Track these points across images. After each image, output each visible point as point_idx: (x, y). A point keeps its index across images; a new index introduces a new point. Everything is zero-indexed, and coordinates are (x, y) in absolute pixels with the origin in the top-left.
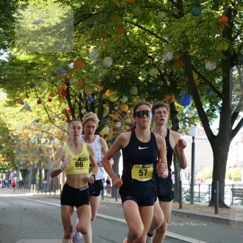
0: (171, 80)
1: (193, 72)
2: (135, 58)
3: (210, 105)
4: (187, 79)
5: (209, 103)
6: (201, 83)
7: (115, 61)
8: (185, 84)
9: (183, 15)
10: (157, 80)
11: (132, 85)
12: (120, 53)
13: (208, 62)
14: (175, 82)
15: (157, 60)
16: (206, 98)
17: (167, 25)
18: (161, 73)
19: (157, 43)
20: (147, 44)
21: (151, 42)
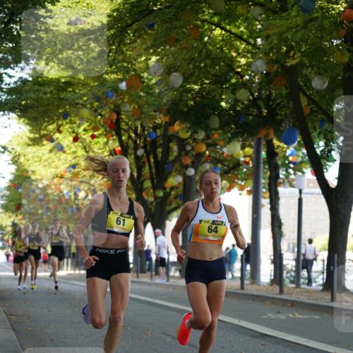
0: (268, 107)
1: (301, 95)
2: (215, 75)
3: (325, 143)
4: (291, 106)
5: (324, 141)
6: (312, 112)
7: (186, 79)
8: (288, 112)
9: (286, 10)
10: (247, 107)
11: (211, 114)
12: (194, 68)
14: (275, 109)
15: (247, 77)
16: (319, 134)
17: (262, 25)
18: (253, 97)
19: (249, 52)
20: (233, 54)
21: (240, 51)
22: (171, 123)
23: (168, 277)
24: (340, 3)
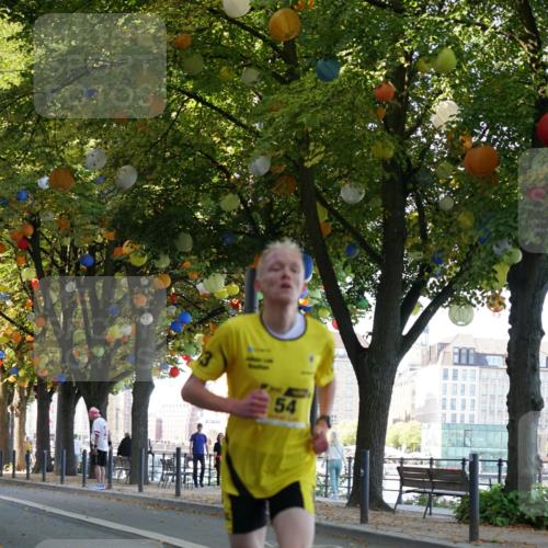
0: (268, 222)
1: (318, 204)
2: (187, 171)
3: (354, 280)
4: (303, 221)
5: (353, 275)
6: (334, 231)
7: (142, 176)
8: (298, 230)
10: (236, 221)
11: (180, 230)
12: (153, 159)
13: (347, 186)
14: (278, 225)
15: (237, 175)
16: (345, 265)
17: (260, 98)
18: (245, 205)
19: (239, 137)
20: (215, 139)
21: (226, 135)
22: (118, 243)
23: (110, 482)
24: (378, 68)
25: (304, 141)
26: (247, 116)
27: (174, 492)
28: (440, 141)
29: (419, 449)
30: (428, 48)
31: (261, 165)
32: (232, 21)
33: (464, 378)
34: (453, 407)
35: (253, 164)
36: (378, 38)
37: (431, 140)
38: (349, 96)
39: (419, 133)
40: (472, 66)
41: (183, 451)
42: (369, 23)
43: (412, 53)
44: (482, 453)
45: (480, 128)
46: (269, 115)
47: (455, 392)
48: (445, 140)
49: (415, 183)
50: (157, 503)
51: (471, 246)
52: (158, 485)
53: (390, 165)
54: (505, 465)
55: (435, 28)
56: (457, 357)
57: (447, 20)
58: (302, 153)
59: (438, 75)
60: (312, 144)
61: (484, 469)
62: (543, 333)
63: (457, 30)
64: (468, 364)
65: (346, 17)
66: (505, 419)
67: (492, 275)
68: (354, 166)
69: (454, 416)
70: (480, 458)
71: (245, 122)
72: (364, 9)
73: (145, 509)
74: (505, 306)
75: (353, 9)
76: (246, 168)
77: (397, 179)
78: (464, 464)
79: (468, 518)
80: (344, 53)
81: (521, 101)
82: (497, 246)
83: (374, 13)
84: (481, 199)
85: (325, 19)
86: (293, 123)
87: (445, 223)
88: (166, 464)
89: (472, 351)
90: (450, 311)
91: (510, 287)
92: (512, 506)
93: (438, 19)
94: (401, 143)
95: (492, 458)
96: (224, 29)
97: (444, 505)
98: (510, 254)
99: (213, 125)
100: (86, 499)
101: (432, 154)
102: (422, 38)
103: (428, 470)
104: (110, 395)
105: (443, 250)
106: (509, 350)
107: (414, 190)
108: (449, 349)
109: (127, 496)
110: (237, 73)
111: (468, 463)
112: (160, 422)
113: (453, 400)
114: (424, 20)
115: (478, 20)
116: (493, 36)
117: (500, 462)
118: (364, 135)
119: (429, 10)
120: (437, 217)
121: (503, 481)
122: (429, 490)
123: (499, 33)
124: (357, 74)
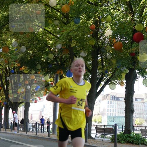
0: (61, 61)
1: (75, 57)
2: (40, 48)
3: (84, 77)
7: (27, 49)
8: (69, 64)
9: (69, 23)
10: (52, 61)
11: (38, 63)
12: (30, 44)
13: (82, 52)
14: (64, 62)
15: (53, 49)
17: (59, 28)
18: (55, 57)
19: (53, 39)
20: (47, 39)
21: (50, 38)
22: (21, 67)
23: (18, 131)
24: (91, 21)
25: (71, 40)
26: (56, 33)
27: (35, 134)
28: (107, 40)
29: (101, 123)
30: (104, 15)
31: (59, 46)
32: (52, 7)
33: (113, 103)
34: (110, 111)
35: (57, 46)
36: (91, 13)
37: (105, 40)
38: (83, 28)
39: (102, 38)
40: (116, 20)
41: (38, 123)
42: (88, 8)
43: (100, 17)
44: (118, 124)
45: (118, 37)
46: (62, 33)
47: (111, 107)
48: (108, 40)
49: (100, 51)
50: (31, 137)
51: (115, 68)
52: (31, 132)
53: (94, 47)
54: (124, 127)
55: (106, 10)
56: (111, 98)
57: (109, 8)
58: (70, 43)
59: (107, 23)
60: (73, 41)
61: (119, 128)
62: (134, 92)
63: (112, 11)
64: (114, 100)
65: (82, 7)
66: (124, 115)
67: (121, 76)
68: (84, 47)
69: (111, 114)
70: (117, 125)
71: (55, 34)
72: (87, 5)
73: (27, 138)
74: (124, 85)
75: (84, 5)
76: (55, 47)
77: (96, 50)
78: (113, 127)
79: (114, 141)
80: (82, 16)
81: (129, 30)
82: (122, 68)
83: (90, 6)
84: (118, 56)
85: (76, 8)
86: (68, 35)
87: (108, 62)
88: (33, 126)
89: (115, 97)
90: (110, 86)
91: (126, 80)
92: (126, 138)
93: (107, 8)
94: (97, 41)
95: (120, 125)
96: (50, 10)
97: (108, 138)
98: (125, 71)
99: (47, 35)
100: (12, 135)
101: (105, 44)
102: (103, 13)
103: (103, 128)
104: (18, 108)
105: (108, 69)
106: (125, 96)
107: (100, 53)
108: (109, 96)
109: (22, 135)
110: (53, 21)
111: (114, 126)
112: (32, 115)
113: (110, 110)
114: (103, 8)
115: (117, 8)
116: (121, 12)
117: (123, 126)
118: (87, 38)
119: (104, 5)
120: (106, 60)
121: (123, 131)
122: (104, 134)
123: (123, 12)
124: (85, 22)
